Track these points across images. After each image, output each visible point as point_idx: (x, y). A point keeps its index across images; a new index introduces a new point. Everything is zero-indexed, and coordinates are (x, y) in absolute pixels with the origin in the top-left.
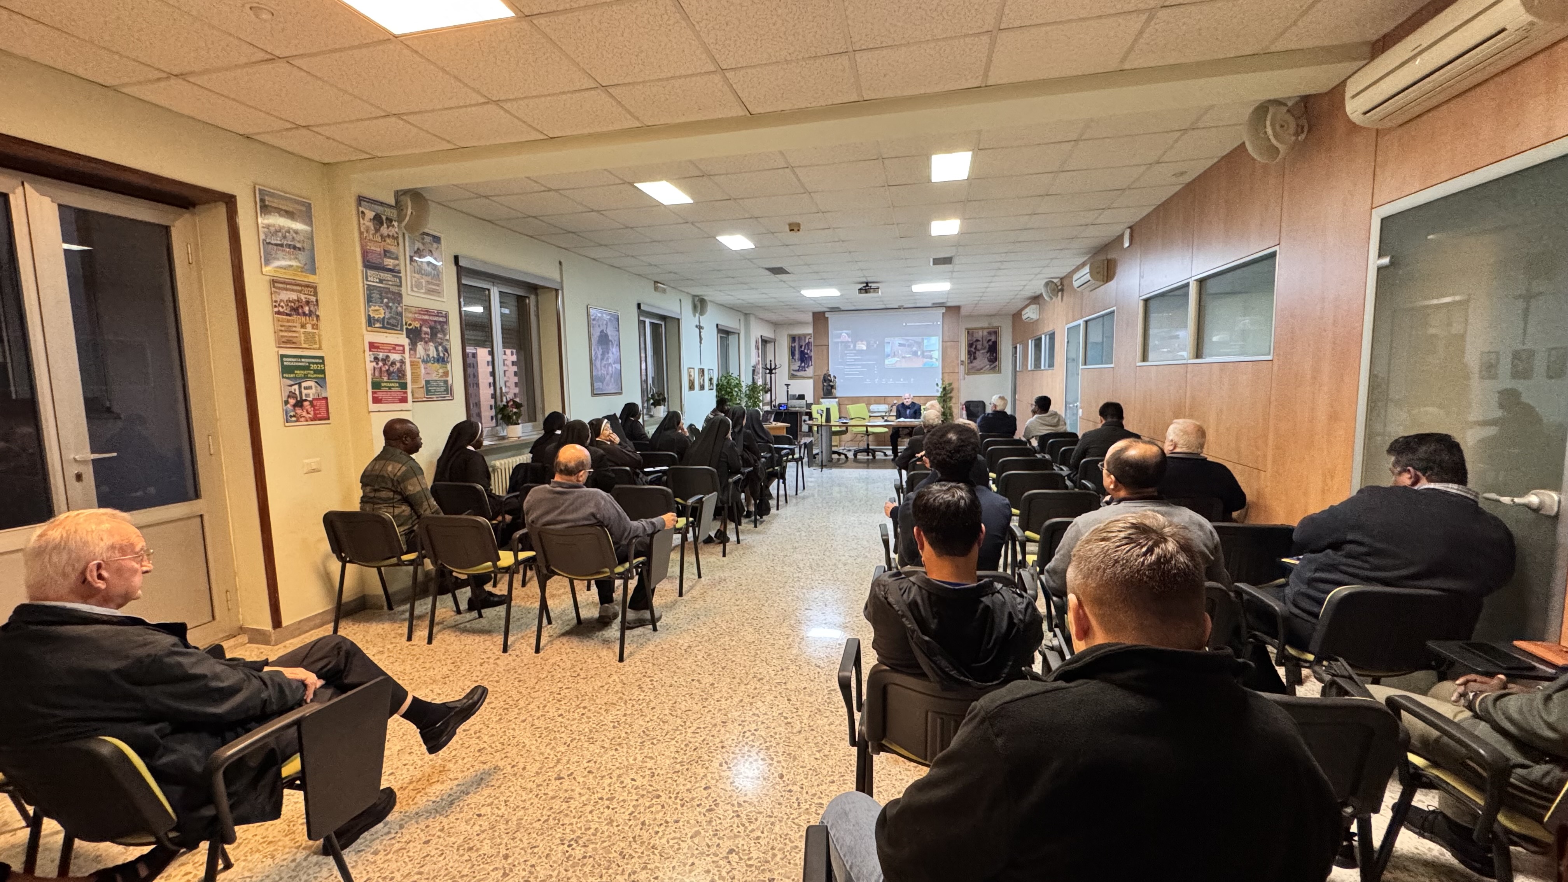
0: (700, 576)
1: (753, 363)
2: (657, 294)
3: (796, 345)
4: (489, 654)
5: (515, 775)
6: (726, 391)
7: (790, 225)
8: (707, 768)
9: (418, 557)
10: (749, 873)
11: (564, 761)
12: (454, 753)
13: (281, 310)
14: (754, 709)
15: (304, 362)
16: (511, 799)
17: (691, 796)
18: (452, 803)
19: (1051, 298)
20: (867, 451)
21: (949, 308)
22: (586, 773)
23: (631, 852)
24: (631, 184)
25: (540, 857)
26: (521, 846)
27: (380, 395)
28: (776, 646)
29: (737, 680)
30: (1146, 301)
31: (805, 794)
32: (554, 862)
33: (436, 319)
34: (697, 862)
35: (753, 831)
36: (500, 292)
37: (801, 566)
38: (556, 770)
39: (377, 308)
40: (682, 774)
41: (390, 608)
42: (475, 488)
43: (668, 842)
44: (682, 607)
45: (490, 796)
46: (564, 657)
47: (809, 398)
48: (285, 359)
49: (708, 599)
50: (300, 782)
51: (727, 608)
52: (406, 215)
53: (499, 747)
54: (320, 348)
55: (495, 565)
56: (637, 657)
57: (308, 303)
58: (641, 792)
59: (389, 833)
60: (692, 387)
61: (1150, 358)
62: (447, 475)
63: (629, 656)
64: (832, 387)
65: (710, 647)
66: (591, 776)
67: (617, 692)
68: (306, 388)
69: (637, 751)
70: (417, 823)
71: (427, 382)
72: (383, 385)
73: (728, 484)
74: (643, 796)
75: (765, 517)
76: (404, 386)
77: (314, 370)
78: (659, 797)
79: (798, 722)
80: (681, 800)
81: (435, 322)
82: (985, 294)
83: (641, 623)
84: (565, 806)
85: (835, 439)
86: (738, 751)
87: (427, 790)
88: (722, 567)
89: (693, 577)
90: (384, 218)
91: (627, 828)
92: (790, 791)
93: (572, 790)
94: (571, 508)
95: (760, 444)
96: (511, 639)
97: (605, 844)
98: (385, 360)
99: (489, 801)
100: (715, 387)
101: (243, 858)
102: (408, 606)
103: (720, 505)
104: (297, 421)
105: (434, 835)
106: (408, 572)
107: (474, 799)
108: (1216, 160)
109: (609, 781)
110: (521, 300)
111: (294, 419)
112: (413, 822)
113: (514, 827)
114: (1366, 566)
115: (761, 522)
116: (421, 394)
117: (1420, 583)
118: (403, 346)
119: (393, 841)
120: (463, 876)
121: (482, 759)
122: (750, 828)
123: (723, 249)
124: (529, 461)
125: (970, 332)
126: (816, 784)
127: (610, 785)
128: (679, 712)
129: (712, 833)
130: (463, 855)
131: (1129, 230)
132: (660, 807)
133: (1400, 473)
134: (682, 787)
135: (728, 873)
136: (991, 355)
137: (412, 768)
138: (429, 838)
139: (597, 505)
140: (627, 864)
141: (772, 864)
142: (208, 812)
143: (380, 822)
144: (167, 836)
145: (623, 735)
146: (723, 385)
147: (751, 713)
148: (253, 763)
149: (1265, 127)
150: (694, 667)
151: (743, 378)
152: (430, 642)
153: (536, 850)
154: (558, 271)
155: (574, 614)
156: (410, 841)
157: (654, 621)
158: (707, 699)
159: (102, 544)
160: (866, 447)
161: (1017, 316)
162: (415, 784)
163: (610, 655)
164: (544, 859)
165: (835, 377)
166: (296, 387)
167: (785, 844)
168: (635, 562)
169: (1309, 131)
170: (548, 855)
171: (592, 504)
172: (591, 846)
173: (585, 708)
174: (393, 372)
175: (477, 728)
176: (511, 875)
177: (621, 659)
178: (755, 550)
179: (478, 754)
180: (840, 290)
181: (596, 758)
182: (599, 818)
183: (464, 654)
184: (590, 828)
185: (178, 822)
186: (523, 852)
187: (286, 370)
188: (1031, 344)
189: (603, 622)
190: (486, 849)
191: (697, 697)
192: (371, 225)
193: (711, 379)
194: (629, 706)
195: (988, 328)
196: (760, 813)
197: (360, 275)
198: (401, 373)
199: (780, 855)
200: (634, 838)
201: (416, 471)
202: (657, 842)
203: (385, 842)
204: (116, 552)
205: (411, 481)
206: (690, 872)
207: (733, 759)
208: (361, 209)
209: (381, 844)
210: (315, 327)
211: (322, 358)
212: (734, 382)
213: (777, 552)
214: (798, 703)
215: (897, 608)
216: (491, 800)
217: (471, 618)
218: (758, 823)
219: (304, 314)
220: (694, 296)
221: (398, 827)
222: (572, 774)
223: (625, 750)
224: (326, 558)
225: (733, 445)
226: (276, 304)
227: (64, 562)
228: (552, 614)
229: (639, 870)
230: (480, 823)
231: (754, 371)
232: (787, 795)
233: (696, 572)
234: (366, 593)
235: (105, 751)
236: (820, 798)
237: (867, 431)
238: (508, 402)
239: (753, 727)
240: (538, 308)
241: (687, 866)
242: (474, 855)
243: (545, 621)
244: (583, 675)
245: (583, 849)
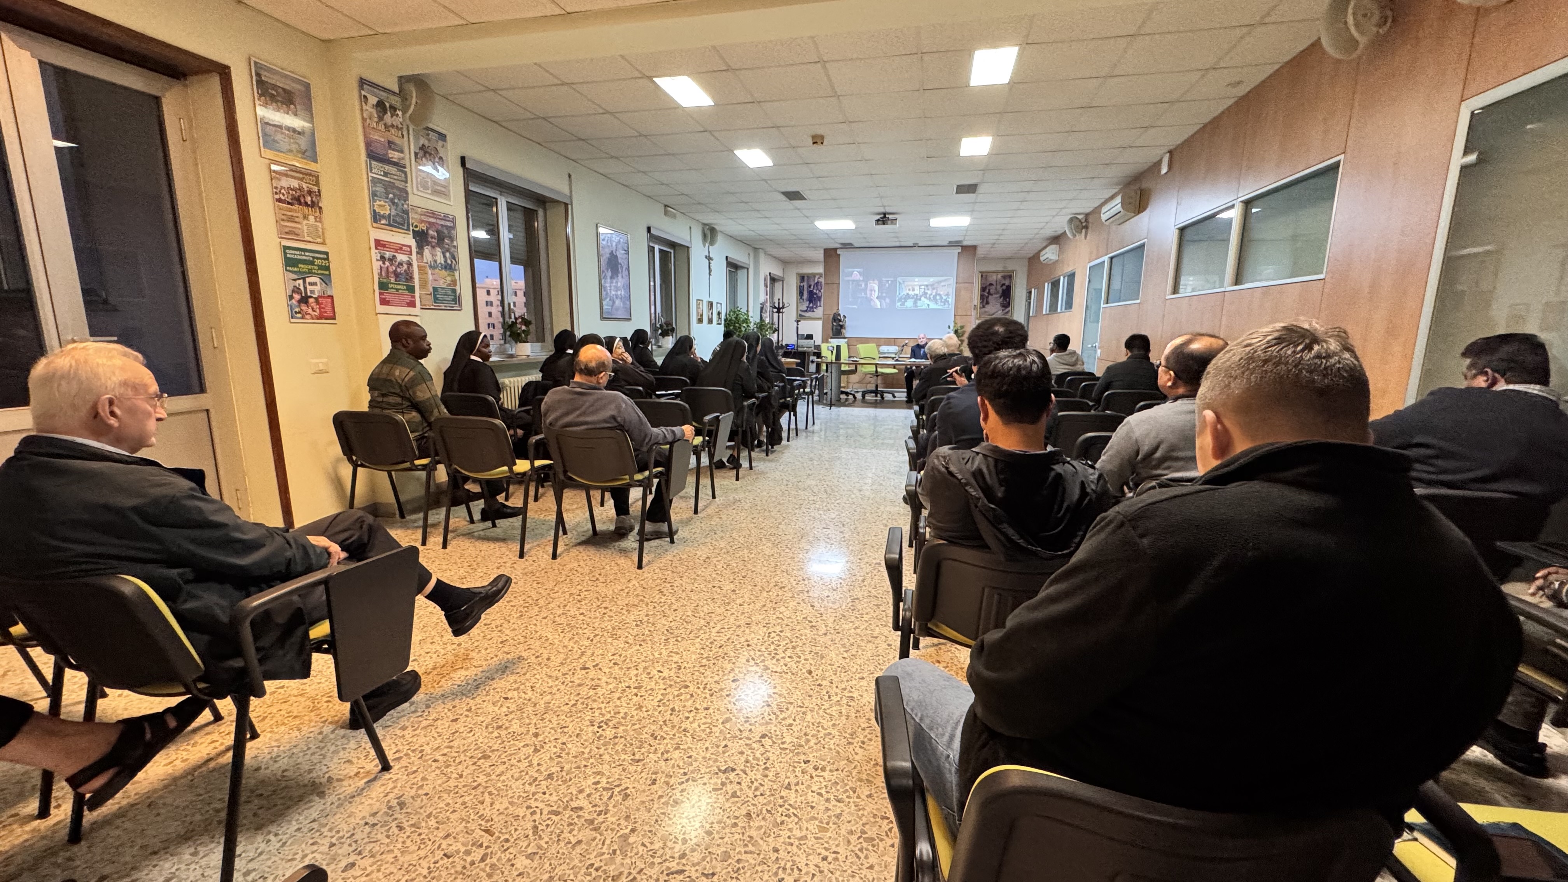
0: (714, 497)
1: (762, 299)
2: (666, 218)
3: (805, 284)
4: (505, 559)
5: (540, 664)
6: (734, 326)
7: (813, 137)
8: (734, 663)
9: (431, 462)
10: (783, 756)
11: (589, 653)
12: (476, 644)
13: (283, 198)
14: (777, 614)
15: (308, 256)
16: (538, 686)
17: (719, 687)
18: (477, 687)
19: (1074, 236)
20: (876, 392)
21: (965, 248)
22: (611, 664)
23: (662, 734)
24: (650, 78)
25: (571, 736)
26: (551, 726)
27: (387, 296)
28: (796, 559)
29: (759, 587)
30: (1182, 230)
31: (835, 688)
32: (586, 741)
33: (442, 222)
34: (730, 744)
35: (784, 719)
36: (507, 202)
37: (816, 490)
38: (581, 661)
39: (382, 203)
40: (709, 668)
41: (402, 516)
42: (487, 400)
43: (700, 726)
44: (698, 523)
45: (515, 682)
46: (582, 563)
47: (818, 339)
48: (287, 251)
49: (724, 517)
50: (329, 645)
51: (743, 525)
52: (411, 104)
53: (522, 640)
54: (324, 243)
55: (511, 470)
56: (655, 565)
57: (310, 192)
58: (669, 682)
59: (415, 711)
60: (700, 321)
61: (1181, 291)
62: (456, 386)
63: (647, 565)
64: (842, 327)
65: (729, 558)
66: (616, 667)
67: (638, 595)
68: (311, 284)
69: (662, 646)
70: (444, 703)
71: (435, 289)
72: (390, 286)
73: (743, 407)
74: (671, 686)
75: (776, 447)
76: (411, 289)
77: (318, 265)
78: (687, 687)
79: (823, 626)
80: (710, 690)
81: (442, 225)
82: (1002, 237)
83: (658, 535)
84: (592, 692)
85: (844, 378)
86: (764, 649)
87: (451, 675)
88: (736, 489)
89: (707, 497)
90: (387, 105)
91: (656, 713)
92: (820, 685)
93: (599, 679)
94: (591, 409)
95: (772, 373)
96: (527, 547)
97: (636, 727)
98: (392, 260)
99: (515, 686)
100: (723, 322)
101: (269, 730)
102: (421, 515)
103: (734, 428)
104: (303, 318)
105: (461, 715)
106: (418, 479)
107: (500, 684)
108: (1276, 67)
109: (635, 672)
110: (529, 216)
111: (299, 315)
112: (440, 702)
113: (543, 710)
114: (1431, 469)
115: (773, 452)
116: (429, 301)
117: (1488, 486)
118: (410, 247)
119: (421, 719)
120: (494, 750)
121: (506, 650)
122: (781, 717)
123: (740, 166)
124: (540, 379)
125: (984, 275)
126: (845, 679)
127: (636, 675)
128: (702, 614)
129: (743, 720)
130: (492, 732)
131: (1168, 155)
132: (689, 696)
133: (1475, 376)
134: (709, 679)
135: (762, 755)
136: (1005, 299)
137: (435, 656)
138: (456, 717)
139: (618, 407)
140: (659, 744)
141: (806, 747)
142: (238, 663)
143: (406, 701)
144: (196, 685)
145: (647, 632)
146: (731, 320)
147: (775, 617)
148: (281, 620)
149: (1346, 16)
150: (714, 576)
151: (750, 314)
152: (445, 546)
153: (566, 730)
154: (567, 183)
155: (590, 526)
156: (438, 719)
157: (671, 534)
158: (729, 603)
159: (114, 379)
160: (874, 389)
161: (1033, 260)
162: (439, 670)
163: (628, 563)
164: (575, 738)
165: (845, 317)
166: (301, 282)
167: (818, 731)
168: (654, 470)
169: (1394, 21)
170: (578, 734)
171: (613, 406)
172: (622, 728)
173: (606, 608)
174: (401, 274)
175: (498, 623)
176: (542, 751)
177: (640, 567)
178: (768, 475)
179: (501, 646)
180: (855, 222)
181: (620, 652)
182: (628, 704)
183: (479, 559)
184: (619, 713)
185: (205, 671)
186: (553, 732)
187: (289, 263)
188: (1047, 287)
189: (620, 533)
190: (515, 727)
191: (719, 602)
192: (374, 111)
193: (719, 314)
194: (651, 608)
195: (1003, 272)
196: (791, 703)
197: (364, 166)
198: (409, 277)
199: (813, 741)
200: (665, 722)
201: (424, 376)
202: (688, 726)
203: (412, 719)
204: (129, 390)
205: (419, 387)
206: (724, 752)
207: (760, 656)
208: (363, 93)
209: (408, 720)
210: (318, 219)
211: (327, 253)
212: (742, 317)
213: (791, 478)
214: (822, 609)
215: (960, 477)
216: (517, 685)
217: (484, 527)
218: (789, 712)
219: (306, 204)
220: (705, 225)
221: (424, 706)
222: (597, 665)
223: (649, 646)
224: (338, 460)
225: (747, 369)
226: (276, 191)
227: (73, 392)
228: (567, 526)
229: (672, 750)
230: (507, 705)
231: (762, 309)
232: (817, 689)
233: (710, 493)
234: (379, 501)
235: (127, 590)
236: (851, 692)
237: (876, 371)
238: (516, 319)
239: (778, 629)
240: (546, 224)
241: (721, 748)
242: (503, 733)
243: (561, 532)
244: (602, 579)
245: (614, 731)
